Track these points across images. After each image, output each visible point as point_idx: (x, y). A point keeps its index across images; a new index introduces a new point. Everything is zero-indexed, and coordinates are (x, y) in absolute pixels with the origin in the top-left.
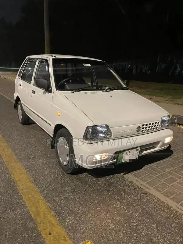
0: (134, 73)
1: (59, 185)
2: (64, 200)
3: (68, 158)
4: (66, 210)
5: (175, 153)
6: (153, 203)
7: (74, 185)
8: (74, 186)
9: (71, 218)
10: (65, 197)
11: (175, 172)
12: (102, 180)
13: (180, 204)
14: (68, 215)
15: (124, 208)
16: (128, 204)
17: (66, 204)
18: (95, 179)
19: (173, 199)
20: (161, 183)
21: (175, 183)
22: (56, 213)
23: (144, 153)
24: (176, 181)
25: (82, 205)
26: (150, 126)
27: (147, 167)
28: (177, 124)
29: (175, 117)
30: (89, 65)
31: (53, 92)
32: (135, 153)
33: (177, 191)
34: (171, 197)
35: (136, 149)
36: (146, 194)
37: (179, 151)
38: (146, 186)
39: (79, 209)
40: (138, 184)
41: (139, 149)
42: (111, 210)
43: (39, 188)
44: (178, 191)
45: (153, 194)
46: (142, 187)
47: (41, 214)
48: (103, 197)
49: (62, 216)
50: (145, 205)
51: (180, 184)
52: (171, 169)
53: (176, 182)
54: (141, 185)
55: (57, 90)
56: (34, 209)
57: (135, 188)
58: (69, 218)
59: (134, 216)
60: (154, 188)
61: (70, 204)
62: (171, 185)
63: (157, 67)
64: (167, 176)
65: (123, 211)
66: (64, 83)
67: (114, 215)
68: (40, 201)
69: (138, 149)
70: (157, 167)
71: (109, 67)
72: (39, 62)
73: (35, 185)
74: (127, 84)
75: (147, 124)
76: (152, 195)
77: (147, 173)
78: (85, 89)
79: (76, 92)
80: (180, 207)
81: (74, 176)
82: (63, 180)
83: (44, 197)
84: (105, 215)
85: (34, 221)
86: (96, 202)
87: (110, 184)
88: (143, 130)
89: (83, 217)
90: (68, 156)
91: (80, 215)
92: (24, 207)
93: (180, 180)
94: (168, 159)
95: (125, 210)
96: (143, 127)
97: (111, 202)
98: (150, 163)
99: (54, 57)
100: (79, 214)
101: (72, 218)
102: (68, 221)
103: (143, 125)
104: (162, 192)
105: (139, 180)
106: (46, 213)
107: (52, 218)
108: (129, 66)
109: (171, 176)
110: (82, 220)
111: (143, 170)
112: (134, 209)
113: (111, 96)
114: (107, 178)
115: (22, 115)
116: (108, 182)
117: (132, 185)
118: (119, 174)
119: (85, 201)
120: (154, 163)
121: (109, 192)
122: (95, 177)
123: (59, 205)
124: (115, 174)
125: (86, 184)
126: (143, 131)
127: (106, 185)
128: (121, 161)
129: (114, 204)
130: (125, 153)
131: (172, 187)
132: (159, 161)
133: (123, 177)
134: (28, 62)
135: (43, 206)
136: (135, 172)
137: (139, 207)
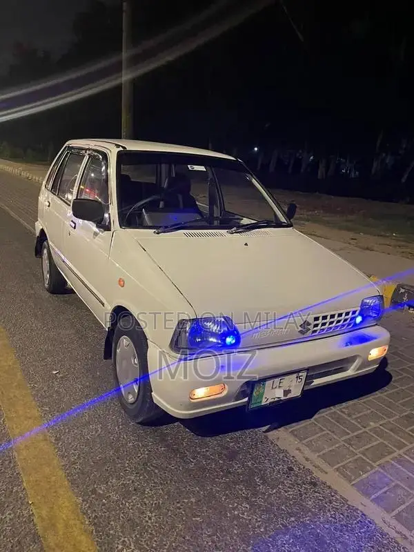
0: (319, 176)
1: (111, 453)
2: (117, 493)
3: (138, 387)
4: (119, 519)
5: (395, 381)
6: (329, 511)
7: (147, 454)
8: (146, 456)
9: (129, 540)
10: (123, 484)
11: (391, 430)
12: (213, 442)
13: (394, 513)
14: (122, 532)
15: (257, 521)
16: (267, 511)
17: (122, 504)
18: (197, 440)
19: (377, 501)
20: (356, 457)
21: (388, 458)
22: (95, 524)
23: (317, 382)
24: (390, 453)
25: (158, 507)
26: (332, 320)
27: (324, 413)
28: (408, 307)
29: (402, 290)
30: (202, 168)
31: (112, 229)
32: (294, 383)
33: (391, 480)
34: (373, 497)
35: (295, 375)
36: (315, 484)
37: (405, 375)
38: (317, 463)
39: (150, 519)
40: (299, 457)
41: (304, 374)
42: (225, 523)
43: (63, 456)
44: (393, 481)
45: (332, 487)
46: (309, 466)
47: (60, 526)
48: (212, 489)
49: (108, 535)
50: (310, 514)
51: (399, 462)
52: (381, 423)
53: (391, 456)
54: (307, 459)
55: (121, 227)
56: (44, 513)
57: (291, 469)
58: (124, 541)
59: (280, 542)
60: (337, 469)
61: (129, 503)
62: (378, 463)
63: (375, 165)
64: (370, 439)
65: (254, 528)
66: (140, 209)
67: (232, 538)
68: (61, 492)
69: (300, 374)
70: (349, 415)
71: (249, 173)
72: (89, 157)
73: (55, 448)
74: (290, 214)
75: (327, 316)
76: (329, 487)
77: (324, 430)
78: (188, 225)
79: (164, 232)
80: (394, 522)
81: (149, 430)
82: (124, 438)
83: (73, 482)
84: (209, 536)
85: (40, 541)
86: (193, 500)
87: (232, 456)
88: (315, 329)
89: (155, 539)
90: (138, 382)
91: (151, 534)
92: (22, 504)
93: (401, 452)
94: (378, 394)
95: (259, 527)
96: (316, 322)
97: (229, 503)
98: (334, 405)
99: (121, 149)
100: (147, 531)
101: (131, 539)
102: (120, 547)
103: (317, 319)
104: (354, 482)
105: (301, 448)
106: (72, 522)
107: (83, 537)
108: (312, 158)
109: (381, 440)
110: (152, 547)
111: (315, 420)
112: (282, 524)
113: (246, 244)
114: (227, 438)
115: (50, 272)
116: (228, 448)
117: (286, 459)
118: (256, 430)
119: (166, 497)
120: (344, 405)
121: (227, 477)
122: (198, 435)
123: (104, 505)
124: (247, 429)
125: (176, 451)
126: (315, 331)
127: (222, 457)
128: (261, 402)
129: (234, 509)
130: (269, 383)
131: (380, 470)
132: (356, 400)
133: (266, 437)
134: (68, 153)
135: (67, 504)
136: (295, 426)
137: (293, 519)
